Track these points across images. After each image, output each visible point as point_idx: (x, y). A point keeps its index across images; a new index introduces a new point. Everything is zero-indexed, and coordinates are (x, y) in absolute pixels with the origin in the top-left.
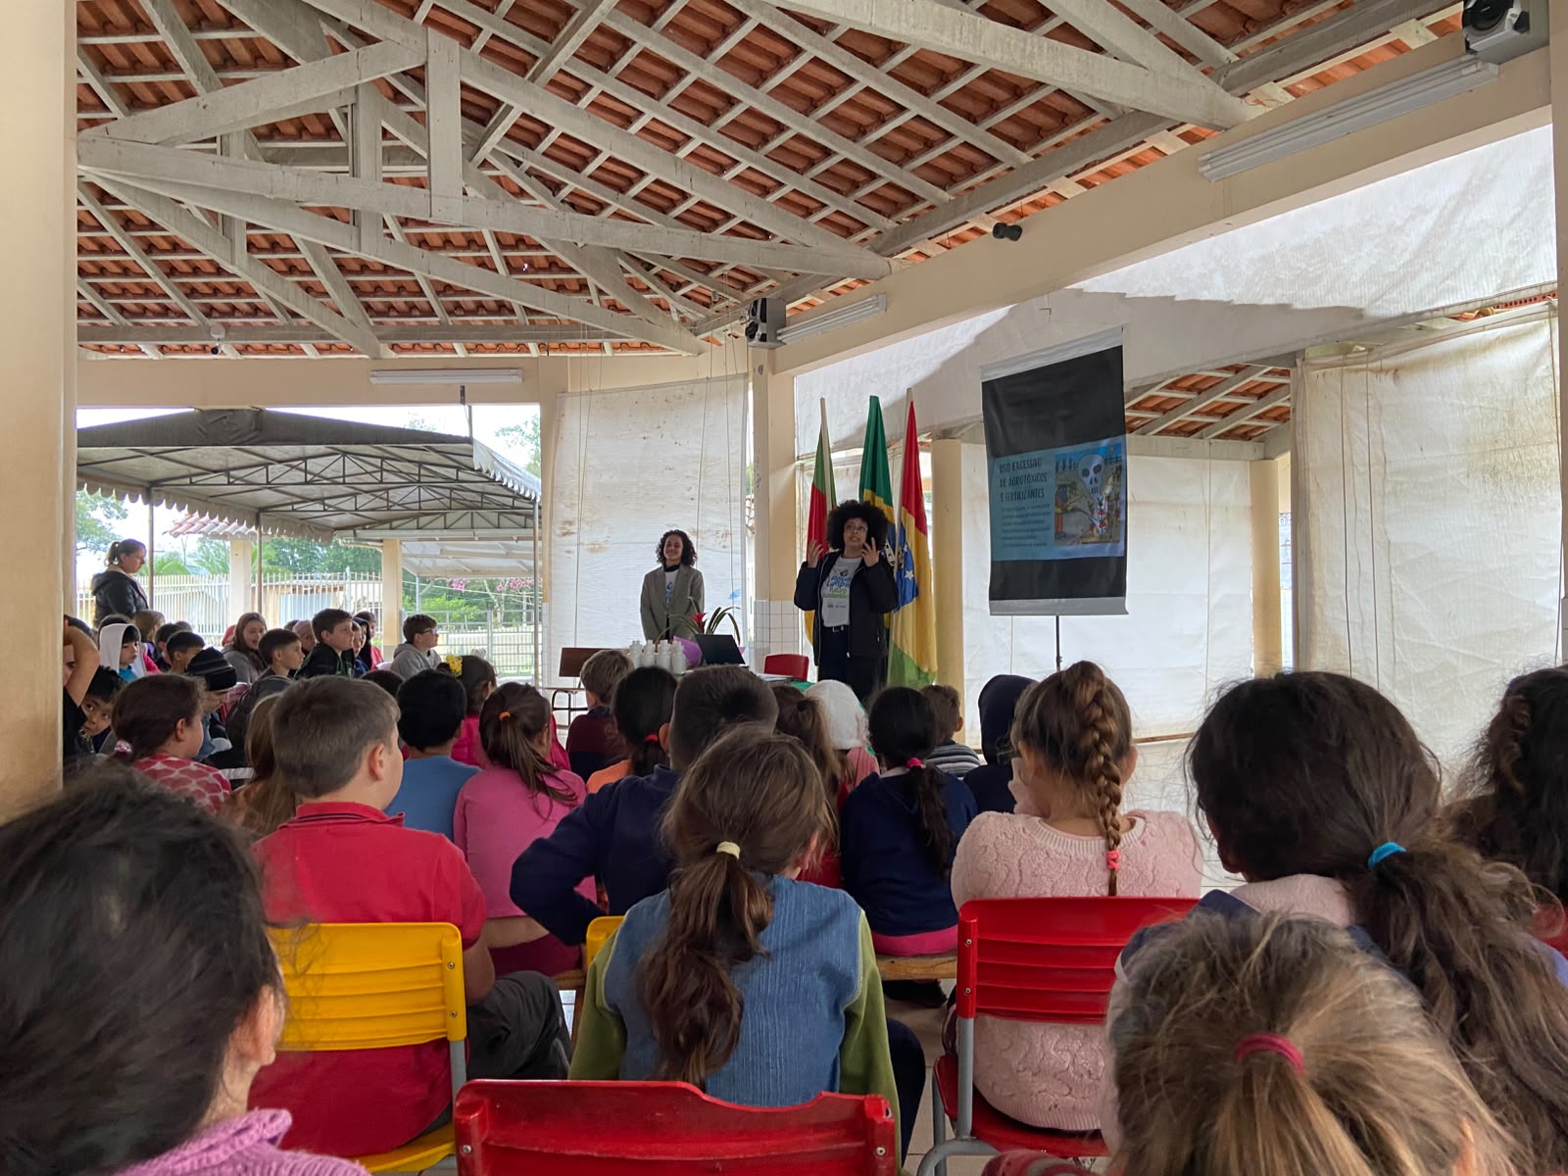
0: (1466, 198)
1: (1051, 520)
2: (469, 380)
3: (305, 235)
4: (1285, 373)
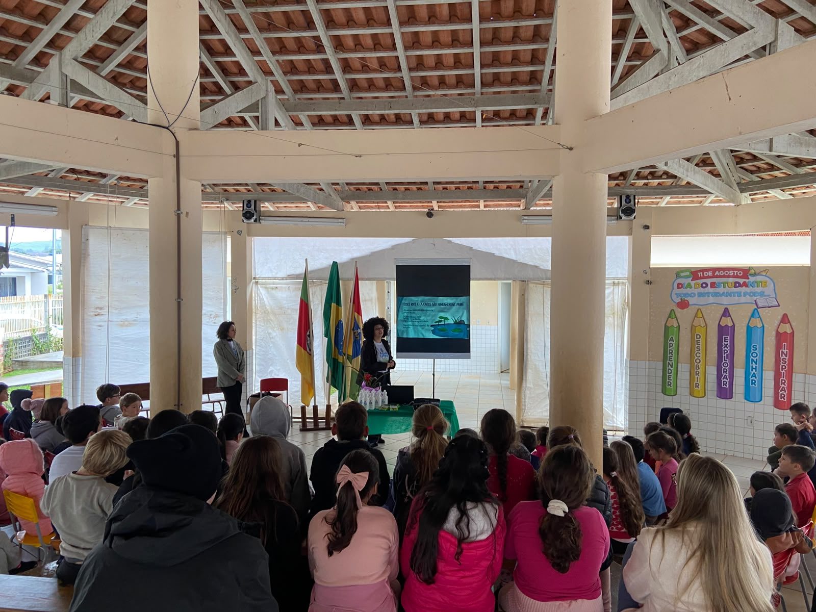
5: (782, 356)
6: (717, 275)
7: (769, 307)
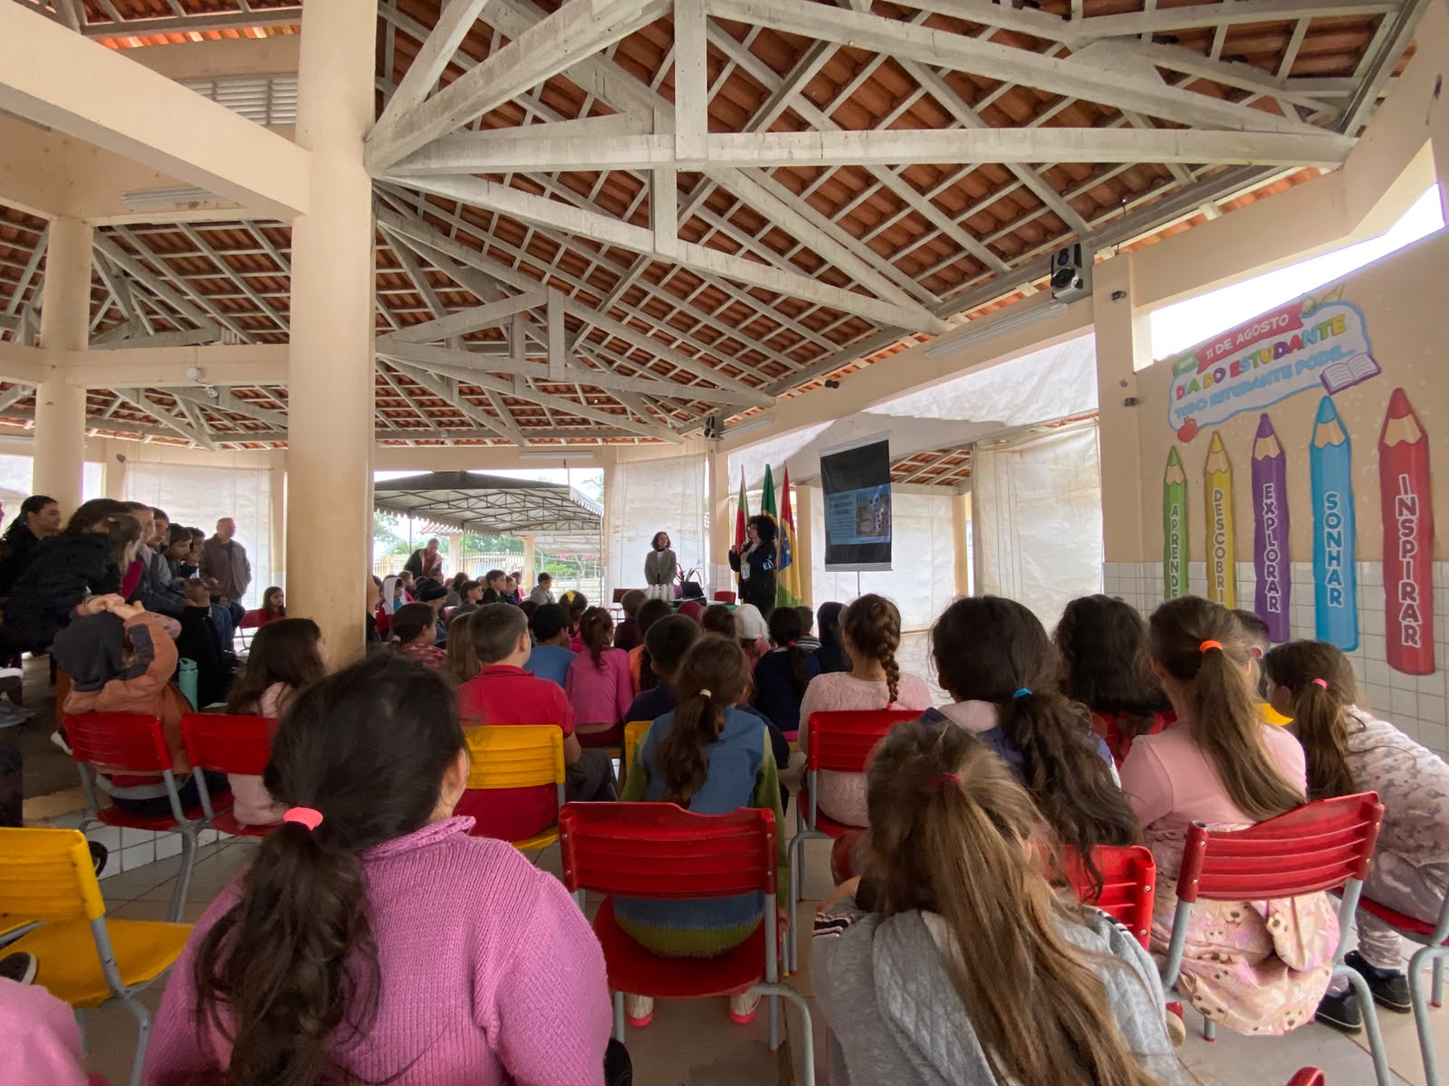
0: (1055, 367)
1: (855, 525)
2: (567, 457)
3: (488, 386)
4: (968, 453)
5: (1401, 514)
6: (1241, 343)
7: (1356, 383)
